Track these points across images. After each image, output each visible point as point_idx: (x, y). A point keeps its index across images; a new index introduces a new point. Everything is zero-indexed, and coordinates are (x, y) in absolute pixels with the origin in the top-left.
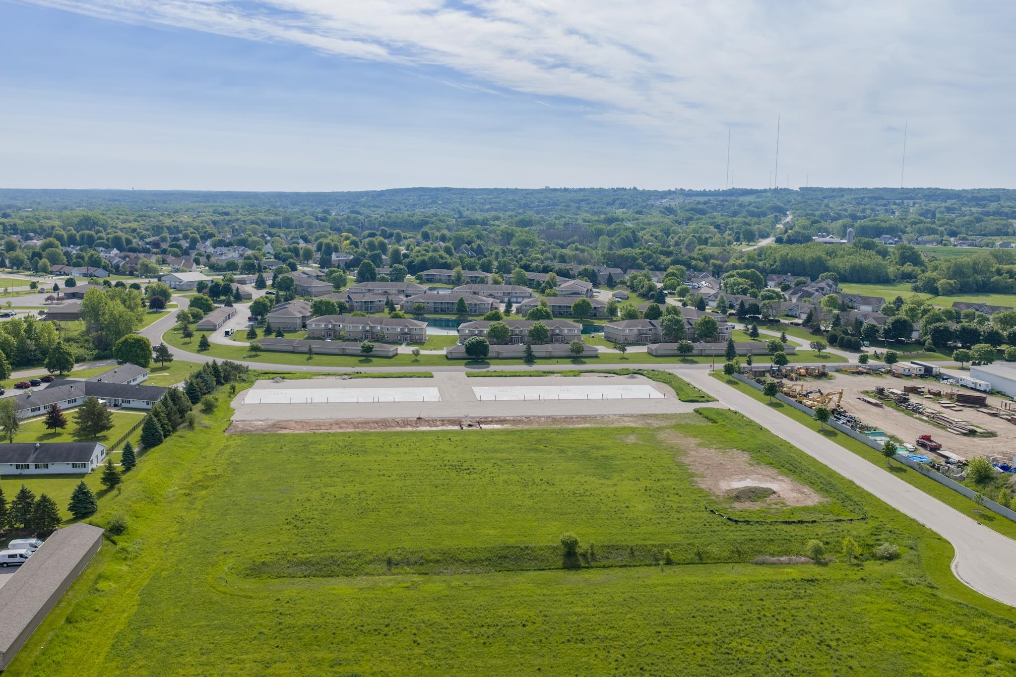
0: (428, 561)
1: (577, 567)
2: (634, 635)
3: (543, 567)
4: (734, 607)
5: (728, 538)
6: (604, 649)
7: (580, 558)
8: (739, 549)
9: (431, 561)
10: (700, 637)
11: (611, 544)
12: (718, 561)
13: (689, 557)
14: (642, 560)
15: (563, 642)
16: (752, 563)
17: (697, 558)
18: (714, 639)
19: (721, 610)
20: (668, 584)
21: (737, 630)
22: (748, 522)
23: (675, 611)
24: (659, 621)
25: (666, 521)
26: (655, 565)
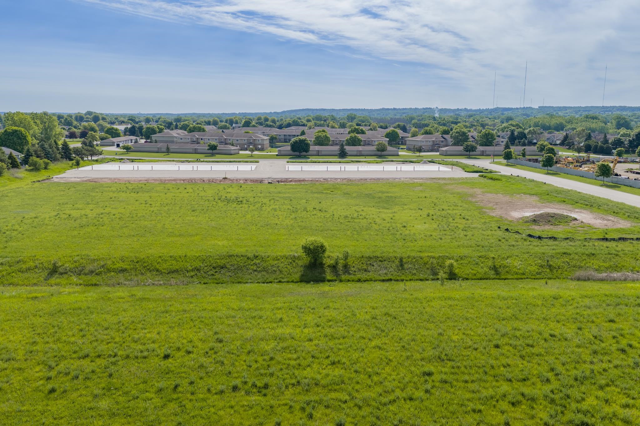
0: (109, 271)
1: (320, 280)
2: (375, 378)
3: (270, 280)
4: (569, 331)
5: (532, 252)
6: (303, 409)
7: (328, 271)
8: (551, 263)
9: (114, 270)
10: (516, 385)
11: (375, 254)
12: (522, 276)
13: (480, 270)
14: (415, 274)
15: (222, 392)
16: (572, 279)
17: (493, 272)
18: (547, 388)
19: (547, 336)
20: (450, 298)
21: (588, 373)
22: (554, 239)
23: (461, 336)
24: (430, 353)
25: (450, 237)
26: (433, 280)
